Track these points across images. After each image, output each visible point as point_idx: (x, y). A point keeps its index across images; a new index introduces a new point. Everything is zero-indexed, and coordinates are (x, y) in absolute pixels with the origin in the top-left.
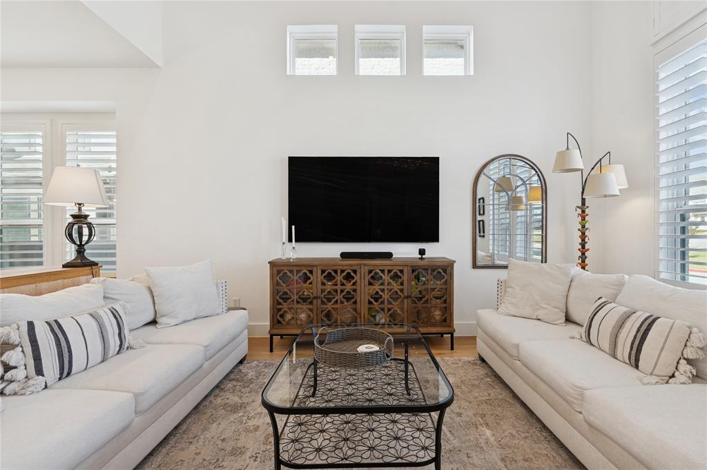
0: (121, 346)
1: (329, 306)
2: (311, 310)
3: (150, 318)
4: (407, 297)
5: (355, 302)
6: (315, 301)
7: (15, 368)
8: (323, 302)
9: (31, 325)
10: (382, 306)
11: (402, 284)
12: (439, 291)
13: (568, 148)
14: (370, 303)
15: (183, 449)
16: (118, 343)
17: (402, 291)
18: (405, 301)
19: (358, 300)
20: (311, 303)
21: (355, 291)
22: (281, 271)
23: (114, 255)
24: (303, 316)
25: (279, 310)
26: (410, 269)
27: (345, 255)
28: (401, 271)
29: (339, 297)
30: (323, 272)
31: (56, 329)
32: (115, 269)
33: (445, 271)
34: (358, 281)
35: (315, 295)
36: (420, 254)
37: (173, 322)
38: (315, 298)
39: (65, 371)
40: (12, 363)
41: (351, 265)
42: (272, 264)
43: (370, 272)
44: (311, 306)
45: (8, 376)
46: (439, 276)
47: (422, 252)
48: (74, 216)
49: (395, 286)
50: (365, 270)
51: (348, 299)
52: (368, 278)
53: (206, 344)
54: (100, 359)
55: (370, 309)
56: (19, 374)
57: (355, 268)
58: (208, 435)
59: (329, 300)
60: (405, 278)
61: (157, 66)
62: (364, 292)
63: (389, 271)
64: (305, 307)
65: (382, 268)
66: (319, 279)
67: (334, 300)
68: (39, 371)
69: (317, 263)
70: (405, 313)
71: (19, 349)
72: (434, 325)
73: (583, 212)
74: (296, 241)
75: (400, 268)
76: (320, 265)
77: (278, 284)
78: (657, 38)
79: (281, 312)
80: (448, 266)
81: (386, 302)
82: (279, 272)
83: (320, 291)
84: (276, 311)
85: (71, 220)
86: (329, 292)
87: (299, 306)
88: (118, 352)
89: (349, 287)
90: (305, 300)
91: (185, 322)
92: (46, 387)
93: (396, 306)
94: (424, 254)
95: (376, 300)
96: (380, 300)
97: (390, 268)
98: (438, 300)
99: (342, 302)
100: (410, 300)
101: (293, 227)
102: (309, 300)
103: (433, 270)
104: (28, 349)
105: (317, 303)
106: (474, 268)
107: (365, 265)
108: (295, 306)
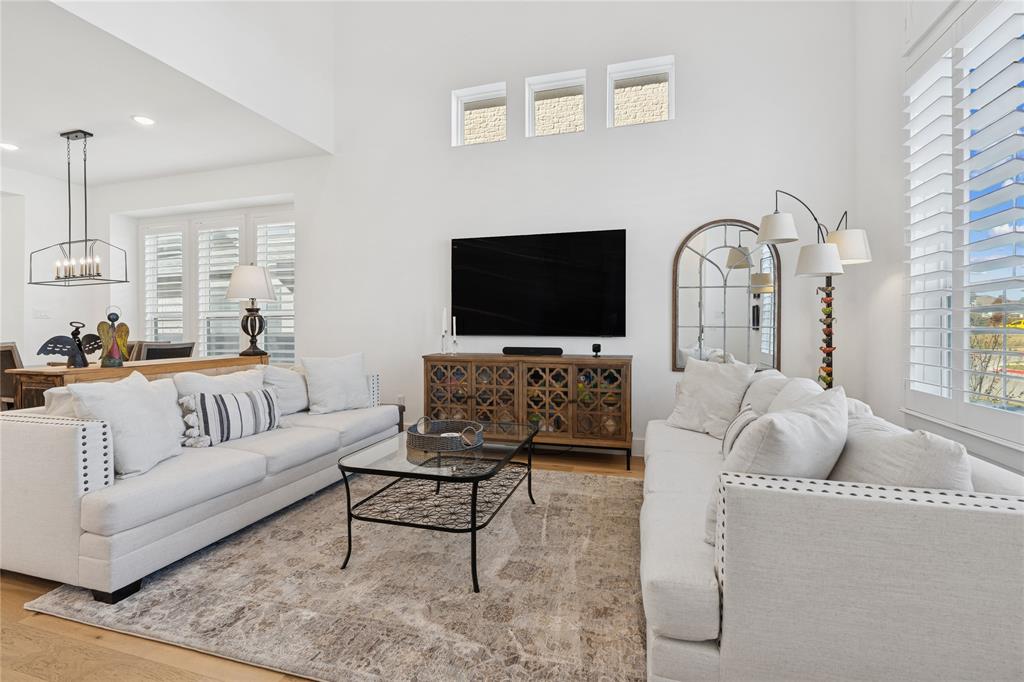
0: (270, 423)
1: (485, 407)
2: (465, 411)
3: (304, 405)
4: (573, 401)
5: (513, 405)
6: (469, 401)
7: (193, 427)
8: (478, 404)
9: (203, 396)
10: (542, 411)
11: (566, 386)
12: (611, 396)
13: (776, 212)
14: (529, 406)
15: (308, 514)
16: (268, 421)
17: (566, 393)
18: (570, 406)
19: (516, 402)
20: (466, 402)
21: (513, 391)
22: (435, 366)
23: (292, 347)
24: (458, 417)
25: (434, 408)
26: (576, 369)
27: (507, 351)
28: (566, 371)
29: (494, 398)
30: (478, 368)
31: (220, 401)
32: (293, 362)
33: (619, 372)
34: (516, 380)
35: (469, 394)
36: (594, 351)
37: (323, 410)
38: (469, 397)
39: (225, 436)
40: (190, 424)
41: (508, 362)
42: (427, 359)
43: (530, 370)
44: (465, 407)
45: (188, 432)
46: (611, 379)
47: (597, 348)
48: (248, 310)
49: (558, 388)
50: (523, 367)
51: (505, 401)
52: (527, 376)
53: (342, 430)
54: (252, 432)
55: (529, 414)
56: (194, 432)
57: (512, 365)
58: (331, 508)
59: (484, 401)
60: (570, 378)
61: (329, 154)
62: (523, 391)
63: (551, 370)
64: (459, 407)
65: (543, 366)
66: (474, 377)
67: (489, 402)
68: (207, 432)
69: (471, 359)
70: (570, 421)
71: (195, 413)
72: (605, 437)
73: (829, 295)
74: (458, 334)
75: (564, 367)
76: (475, 361)
77: (433, 381)
78: (910, 45)
79: (436, 411)
80: (622, 366)
81: (547, 406)
82: (433, 367)
83: (474, 390)
84: (430, 409)
85: (246, 313)
86: (485, 392)
87: (454, 405)
88: (269, 429)
89: (505, 387)
90: (460, 399)
91: (335, 411)
92: (211, 445)
93: (558, 412)
94: (599, 351)
95: (536, 403)
96: (541, 404)
97: (552, 366)
98: (611, 408)
99: (498, 404)
100: (575, 405)
101: (454, 318)
102: (463, 400)
103: (604, 371)
104: (201, 414)
105: (472, 403)
106: (673, 370)
107: (524, 362)
108: (449, 405)
